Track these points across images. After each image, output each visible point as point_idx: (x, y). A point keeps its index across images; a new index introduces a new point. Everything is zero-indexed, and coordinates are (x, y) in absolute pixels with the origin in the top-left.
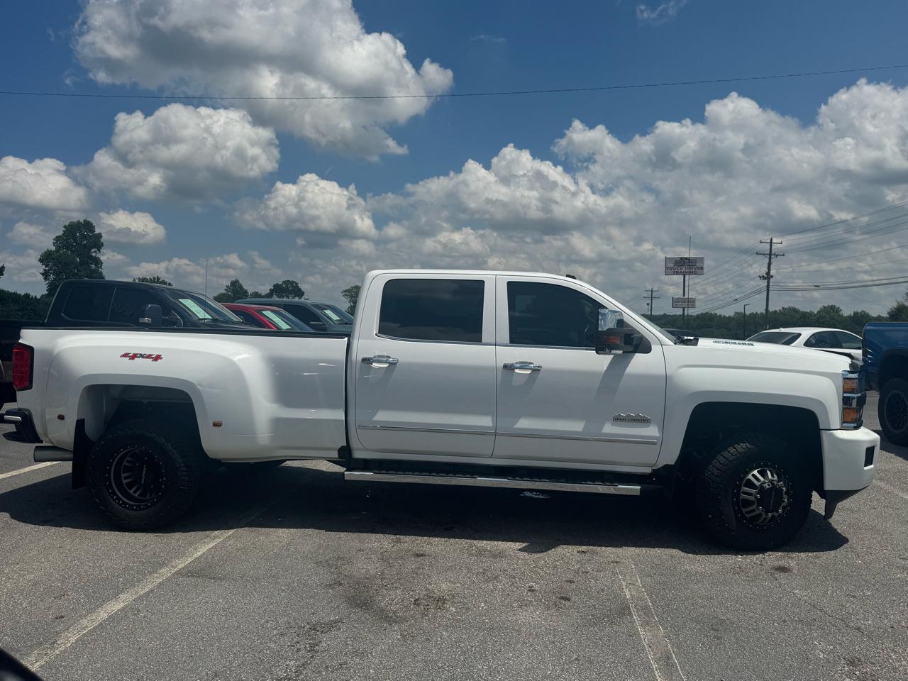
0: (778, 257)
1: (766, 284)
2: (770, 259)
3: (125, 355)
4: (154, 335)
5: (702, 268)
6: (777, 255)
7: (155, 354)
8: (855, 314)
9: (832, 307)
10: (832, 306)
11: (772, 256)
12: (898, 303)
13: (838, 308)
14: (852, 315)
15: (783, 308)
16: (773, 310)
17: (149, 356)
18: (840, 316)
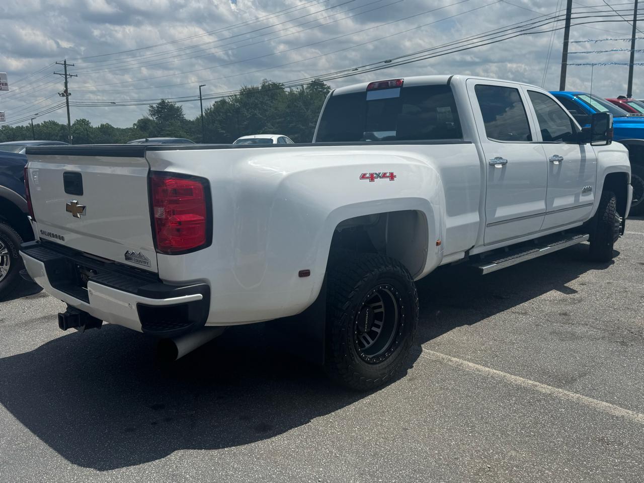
0: (72, 77)
1: (66, 100)
2: (66, 78)
3: (363, 177)
4: (351, 149)
5: (6, 84)
6: (71, 76)
7: (388, 171)
8: (102, 125)
9: (84, 121)
10: (83, 119)
11: (68, 76)
12: (144, 116)
13: (88, 121)
14: (100, 126)
15: (45, 122)
16: (36, 124)
17: (384, 176)
18: (90, 127)
